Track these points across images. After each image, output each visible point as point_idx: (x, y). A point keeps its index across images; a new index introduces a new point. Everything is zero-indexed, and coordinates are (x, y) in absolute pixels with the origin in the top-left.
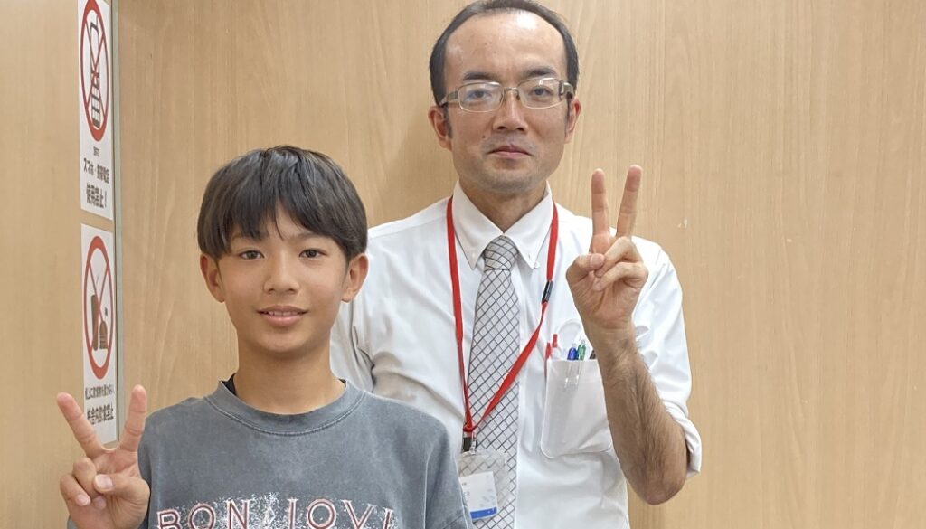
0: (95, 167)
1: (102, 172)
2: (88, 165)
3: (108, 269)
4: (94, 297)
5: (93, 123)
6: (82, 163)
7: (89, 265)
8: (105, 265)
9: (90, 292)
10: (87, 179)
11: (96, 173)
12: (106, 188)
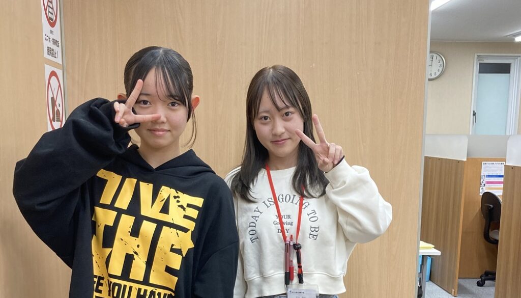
0: (51, 39)
1: (55, 42)
2: (47, 38)
3: (60, 86)
4: (52, 98)
5: (49, 19)
6: (44, 37)
7: (49, 83)
8: (58, 84)
9: (50, 96)
10: (47, 44)
11: (52, 42)
12: (58, 50)
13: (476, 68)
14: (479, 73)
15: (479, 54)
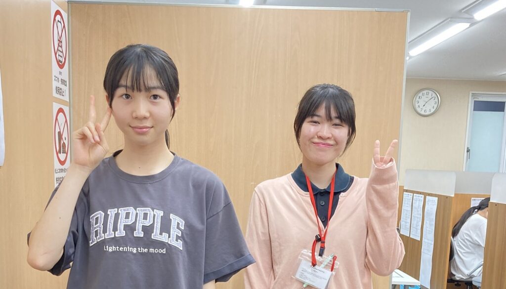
0: (60, 79)
1: (63, 82)
2: (56, 79)
3: (66, 121)
4: (59, 133)
5: (58, 62)
6: (54, 78)
7: (56, 119)
8: (65, 119)
9: (57, 130)
10: (55, 84)
11: (60, 82)
12: (65, 89)
13: (471, 105)
14: (474, 110)
15: (474, 92)
